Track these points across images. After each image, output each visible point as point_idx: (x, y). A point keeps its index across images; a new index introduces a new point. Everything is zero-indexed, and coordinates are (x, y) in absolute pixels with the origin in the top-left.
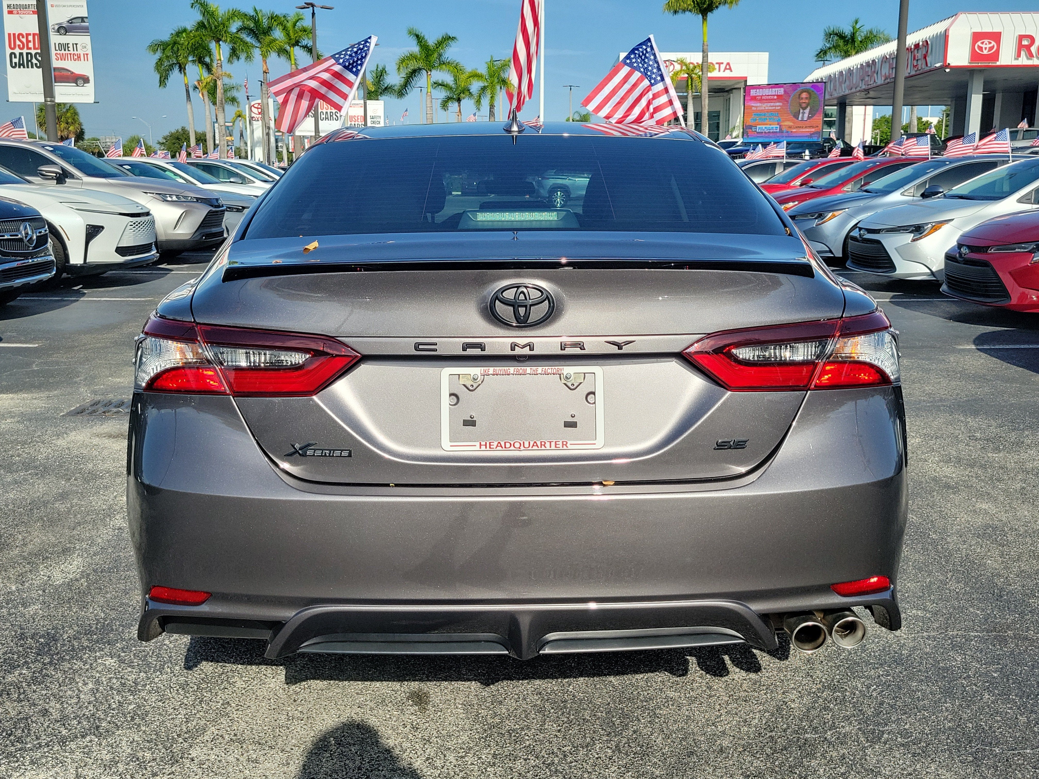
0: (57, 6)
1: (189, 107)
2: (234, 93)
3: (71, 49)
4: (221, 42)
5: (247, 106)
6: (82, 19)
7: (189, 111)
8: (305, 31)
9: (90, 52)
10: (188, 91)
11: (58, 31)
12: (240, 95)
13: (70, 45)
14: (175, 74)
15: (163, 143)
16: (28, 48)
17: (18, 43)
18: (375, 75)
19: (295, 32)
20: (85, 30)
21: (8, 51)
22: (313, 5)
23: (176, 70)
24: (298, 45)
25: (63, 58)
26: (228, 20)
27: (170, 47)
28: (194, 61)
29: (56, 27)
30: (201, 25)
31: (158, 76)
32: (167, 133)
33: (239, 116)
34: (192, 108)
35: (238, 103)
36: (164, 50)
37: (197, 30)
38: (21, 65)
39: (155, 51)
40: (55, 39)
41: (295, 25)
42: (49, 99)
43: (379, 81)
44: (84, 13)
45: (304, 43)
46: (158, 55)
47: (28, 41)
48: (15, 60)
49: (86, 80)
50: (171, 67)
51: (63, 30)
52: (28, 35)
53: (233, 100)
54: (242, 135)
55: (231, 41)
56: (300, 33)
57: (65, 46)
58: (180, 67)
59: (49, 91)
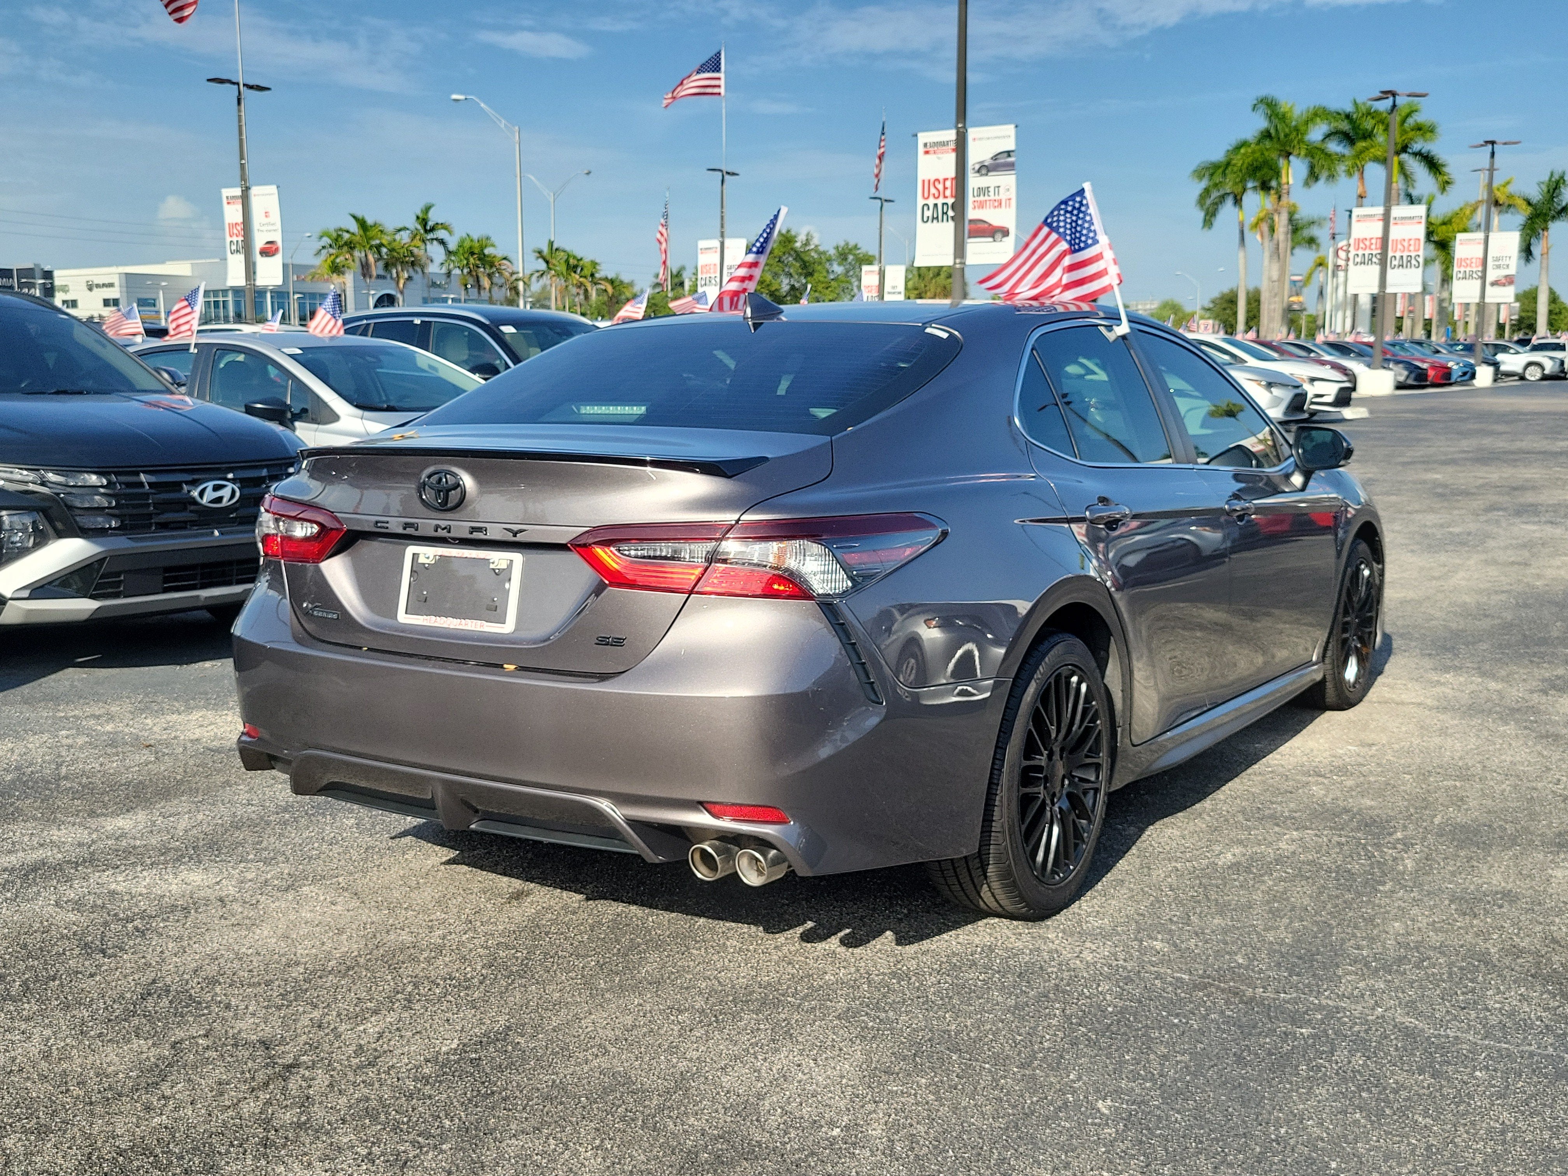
0: (980, 139)
1: (1241, 255)
2: (1315, 231)
3: (992, 193)
4: (1291, 158)
5: (1331, 250)
6: (1009, 153)
7: (1241, 261)
8: (1420, 129)
9: (1013, 194)
10: (1242, 233)
11: (978, 171)
12: (1321, 234)
13: (991, 190)
14: (1228, 208)
15: (1209, 309)
16: (945, 197)
17: (933, 190)
18: (1546, 190)
19: (1404, 132)
20: (1010, 166)
21: (920, 202)
22: (1394, 94)
23: (1230, 201)
24: (1406, 152)
25: (981, 205)
26: (1307, 123)
27: (1220, 170)
28: (1255, 188)
29: (977, 167)
30: (1266, 135)
31: (1201, 215)
32: (1216, 294)
33: (1320, 265)
34: (1245, 257)
35: (1318, 245)
36: (1212, 175)
37: (1259, 142)
38: (935, 218)
39: (1201, 177)
40: (974, 181)
41: (1403, 121)
42: (958, 261)
43: (1553, 197)
44: (1010, 145)
45: (1416, 147)
46: (1204, 184)
47: (945, 188)
48: (928, 213)
49: (1005, 233)
50: (1223, 198)
51: (984, 169)
52: (945, 180)
53: (1312, 241)
54: (1321, 293)
55: (1306, 155)
56: (1411, 134)
57: (983, 191)
58: (1235, 197)
59: (960, 250)
